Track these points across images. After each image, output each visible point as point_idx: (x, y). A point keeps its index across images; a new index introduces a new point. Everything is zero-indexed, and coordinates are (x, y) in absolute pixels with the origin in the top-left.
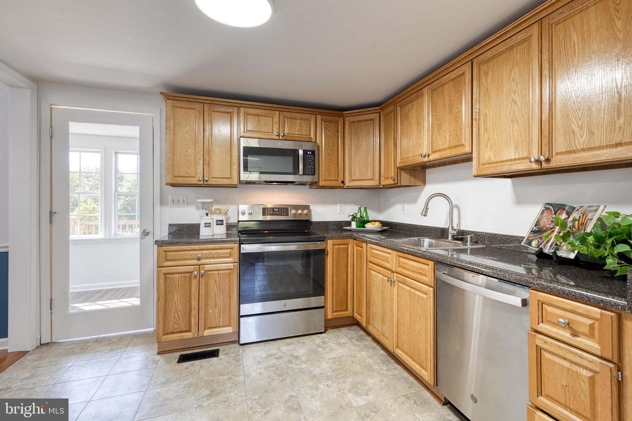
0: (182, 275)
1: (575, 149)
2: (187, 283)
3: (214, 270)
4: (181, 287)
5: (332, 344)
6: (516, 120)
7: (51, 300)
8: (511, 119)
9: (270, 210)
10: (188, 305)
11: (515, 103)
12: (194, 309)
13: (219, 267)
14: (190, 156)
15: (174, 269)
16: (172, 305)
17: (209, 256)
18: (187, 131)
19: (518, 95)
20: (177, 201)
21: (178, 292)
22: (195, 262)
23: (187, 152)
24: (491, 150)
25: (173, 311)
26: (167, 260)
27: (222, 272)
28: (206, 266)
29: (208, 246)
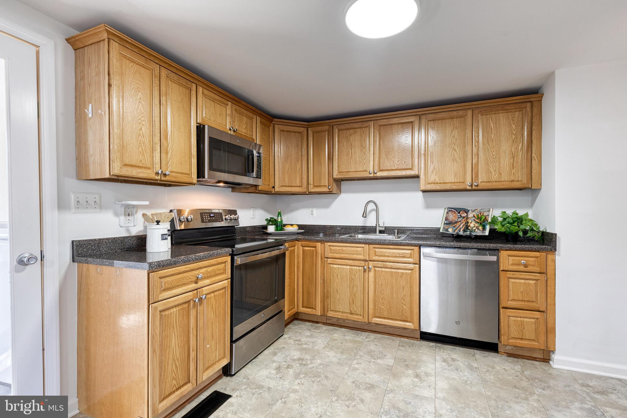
0: (180, 307)
2: (185, 317)
4: (179, 325)
6: (455, 160)
8: (451, 159)
10: (186, 348)
11: (455, 150)
12: (193, 350)
13: (216, 287)
14: (143, 136)
15: (172, 301)
16: (169, 354)
17: (206, 276)
18: (140, 98)
19: (457, 146)
20: (85, 203)
21: (176, 333)
22: (193, 286)
23: (140, 130)
26: (163, 290)
27: (217, 293)
28: (204, 289)
29: (205, 262)
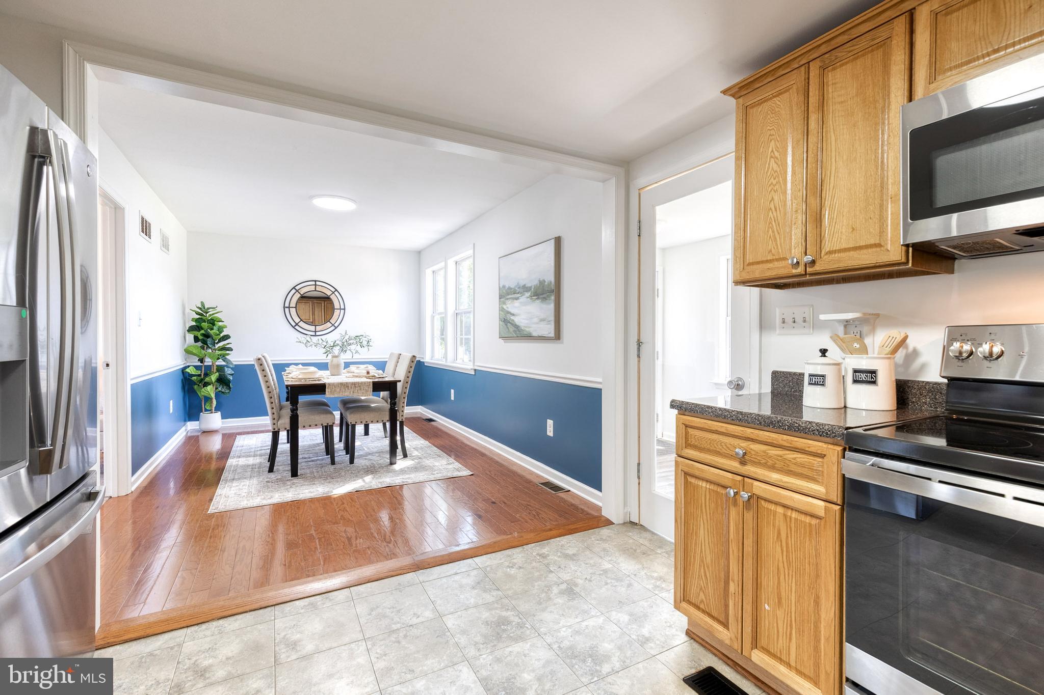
0: (712, 487)
3: (776, 503)
4: (710, 514)
7: (639, 464)
10: (723, 564)
12: (733, 581)
13: (785, 497)
14: (776, 210)
15: (698, 469)
16: (695, 545)
17: (763, 461)
20: (793, 323)
21: (705, 522)
22: (735, 465)
23: (771, 202)
25: (698, 559)
26: (688, 445)
29: (761, 432)
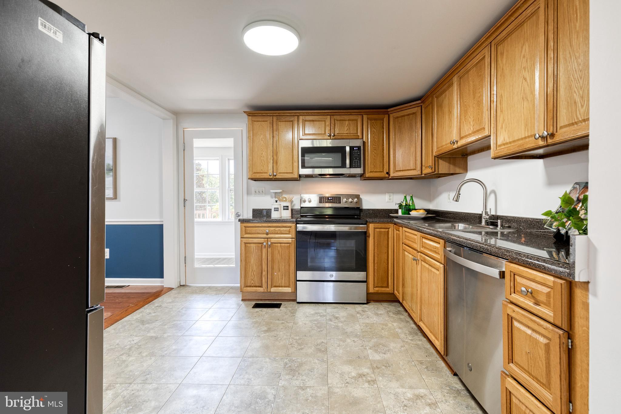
0: (256, 245)
1: (576, 121)
2: (259, 251)
3: (278, 243)
4: (255, 254)
5: (370, 313)
6: (526, 98)
7: (185, 257)
8: (521, 96)
9: (325, 199)
10: (260, 268)
11: (525, 79)
12: (264, 271)
13: (281, 240)
14: (263, 157)
15: (251, 240)
16: (250, 266)
17: (274, 232)
18: (262, 138)
19: (528, 71)
20: (258, 192)
21: (254, 257)
22: (265, 236)
23: (262, 154)
24: (505, 131)
25: (251, 270)
26: (246, 233)
27: (283, 245)
28: (272, 239)
29: (273, 224)
